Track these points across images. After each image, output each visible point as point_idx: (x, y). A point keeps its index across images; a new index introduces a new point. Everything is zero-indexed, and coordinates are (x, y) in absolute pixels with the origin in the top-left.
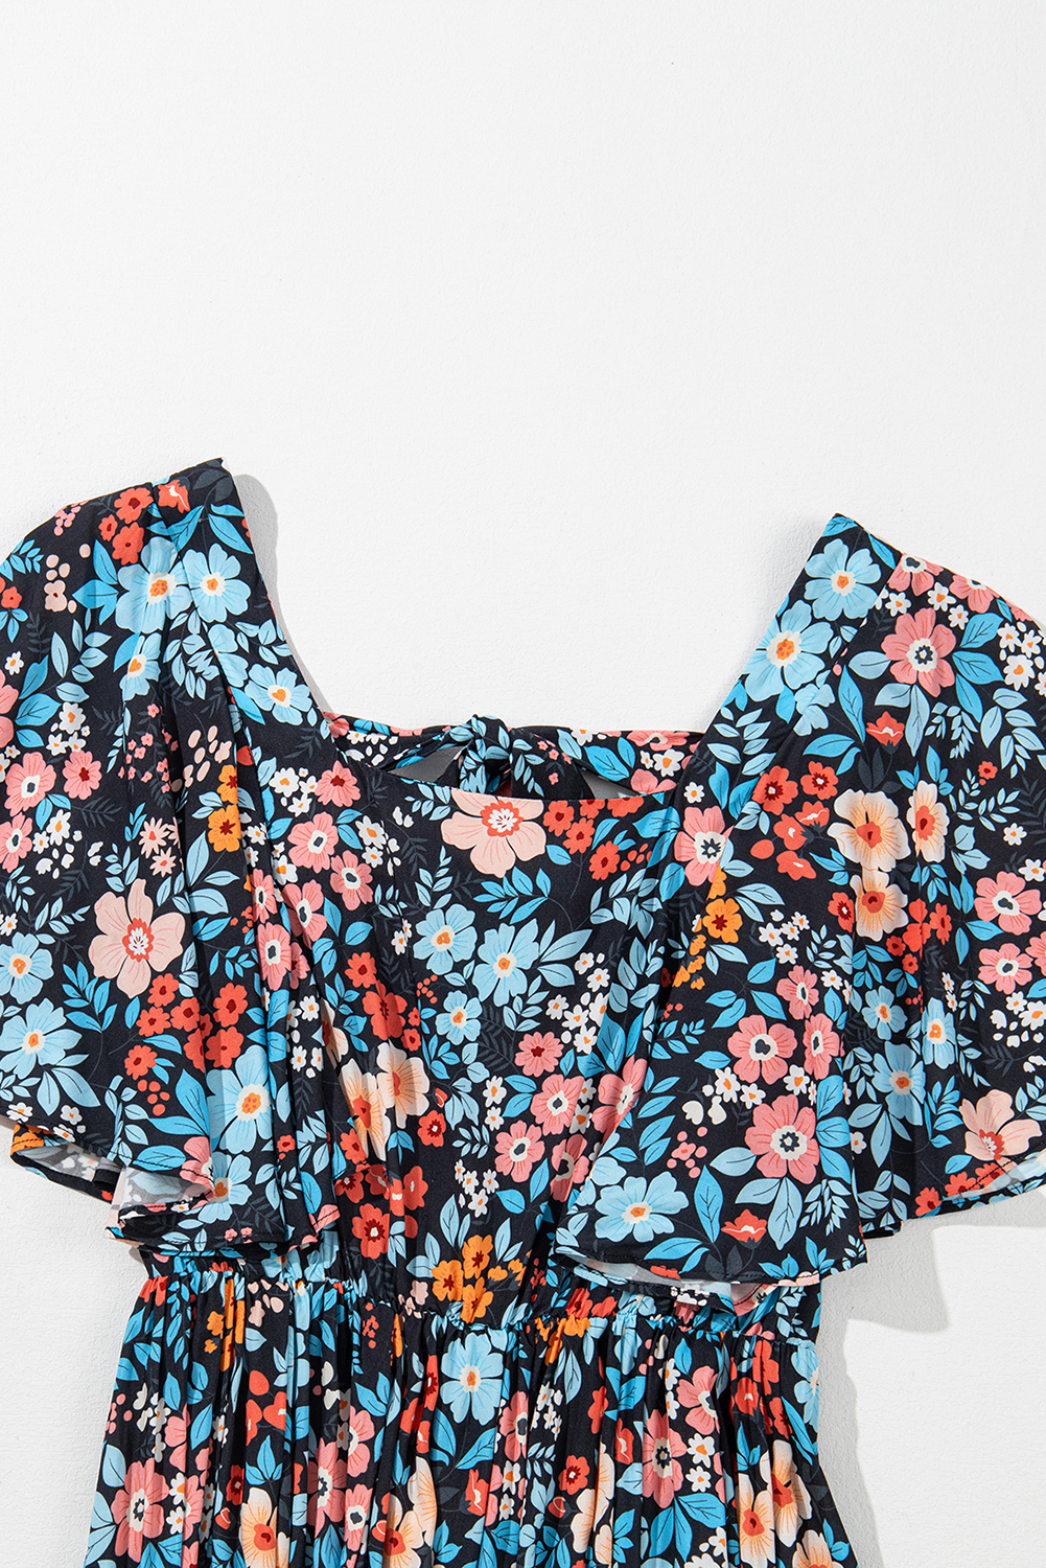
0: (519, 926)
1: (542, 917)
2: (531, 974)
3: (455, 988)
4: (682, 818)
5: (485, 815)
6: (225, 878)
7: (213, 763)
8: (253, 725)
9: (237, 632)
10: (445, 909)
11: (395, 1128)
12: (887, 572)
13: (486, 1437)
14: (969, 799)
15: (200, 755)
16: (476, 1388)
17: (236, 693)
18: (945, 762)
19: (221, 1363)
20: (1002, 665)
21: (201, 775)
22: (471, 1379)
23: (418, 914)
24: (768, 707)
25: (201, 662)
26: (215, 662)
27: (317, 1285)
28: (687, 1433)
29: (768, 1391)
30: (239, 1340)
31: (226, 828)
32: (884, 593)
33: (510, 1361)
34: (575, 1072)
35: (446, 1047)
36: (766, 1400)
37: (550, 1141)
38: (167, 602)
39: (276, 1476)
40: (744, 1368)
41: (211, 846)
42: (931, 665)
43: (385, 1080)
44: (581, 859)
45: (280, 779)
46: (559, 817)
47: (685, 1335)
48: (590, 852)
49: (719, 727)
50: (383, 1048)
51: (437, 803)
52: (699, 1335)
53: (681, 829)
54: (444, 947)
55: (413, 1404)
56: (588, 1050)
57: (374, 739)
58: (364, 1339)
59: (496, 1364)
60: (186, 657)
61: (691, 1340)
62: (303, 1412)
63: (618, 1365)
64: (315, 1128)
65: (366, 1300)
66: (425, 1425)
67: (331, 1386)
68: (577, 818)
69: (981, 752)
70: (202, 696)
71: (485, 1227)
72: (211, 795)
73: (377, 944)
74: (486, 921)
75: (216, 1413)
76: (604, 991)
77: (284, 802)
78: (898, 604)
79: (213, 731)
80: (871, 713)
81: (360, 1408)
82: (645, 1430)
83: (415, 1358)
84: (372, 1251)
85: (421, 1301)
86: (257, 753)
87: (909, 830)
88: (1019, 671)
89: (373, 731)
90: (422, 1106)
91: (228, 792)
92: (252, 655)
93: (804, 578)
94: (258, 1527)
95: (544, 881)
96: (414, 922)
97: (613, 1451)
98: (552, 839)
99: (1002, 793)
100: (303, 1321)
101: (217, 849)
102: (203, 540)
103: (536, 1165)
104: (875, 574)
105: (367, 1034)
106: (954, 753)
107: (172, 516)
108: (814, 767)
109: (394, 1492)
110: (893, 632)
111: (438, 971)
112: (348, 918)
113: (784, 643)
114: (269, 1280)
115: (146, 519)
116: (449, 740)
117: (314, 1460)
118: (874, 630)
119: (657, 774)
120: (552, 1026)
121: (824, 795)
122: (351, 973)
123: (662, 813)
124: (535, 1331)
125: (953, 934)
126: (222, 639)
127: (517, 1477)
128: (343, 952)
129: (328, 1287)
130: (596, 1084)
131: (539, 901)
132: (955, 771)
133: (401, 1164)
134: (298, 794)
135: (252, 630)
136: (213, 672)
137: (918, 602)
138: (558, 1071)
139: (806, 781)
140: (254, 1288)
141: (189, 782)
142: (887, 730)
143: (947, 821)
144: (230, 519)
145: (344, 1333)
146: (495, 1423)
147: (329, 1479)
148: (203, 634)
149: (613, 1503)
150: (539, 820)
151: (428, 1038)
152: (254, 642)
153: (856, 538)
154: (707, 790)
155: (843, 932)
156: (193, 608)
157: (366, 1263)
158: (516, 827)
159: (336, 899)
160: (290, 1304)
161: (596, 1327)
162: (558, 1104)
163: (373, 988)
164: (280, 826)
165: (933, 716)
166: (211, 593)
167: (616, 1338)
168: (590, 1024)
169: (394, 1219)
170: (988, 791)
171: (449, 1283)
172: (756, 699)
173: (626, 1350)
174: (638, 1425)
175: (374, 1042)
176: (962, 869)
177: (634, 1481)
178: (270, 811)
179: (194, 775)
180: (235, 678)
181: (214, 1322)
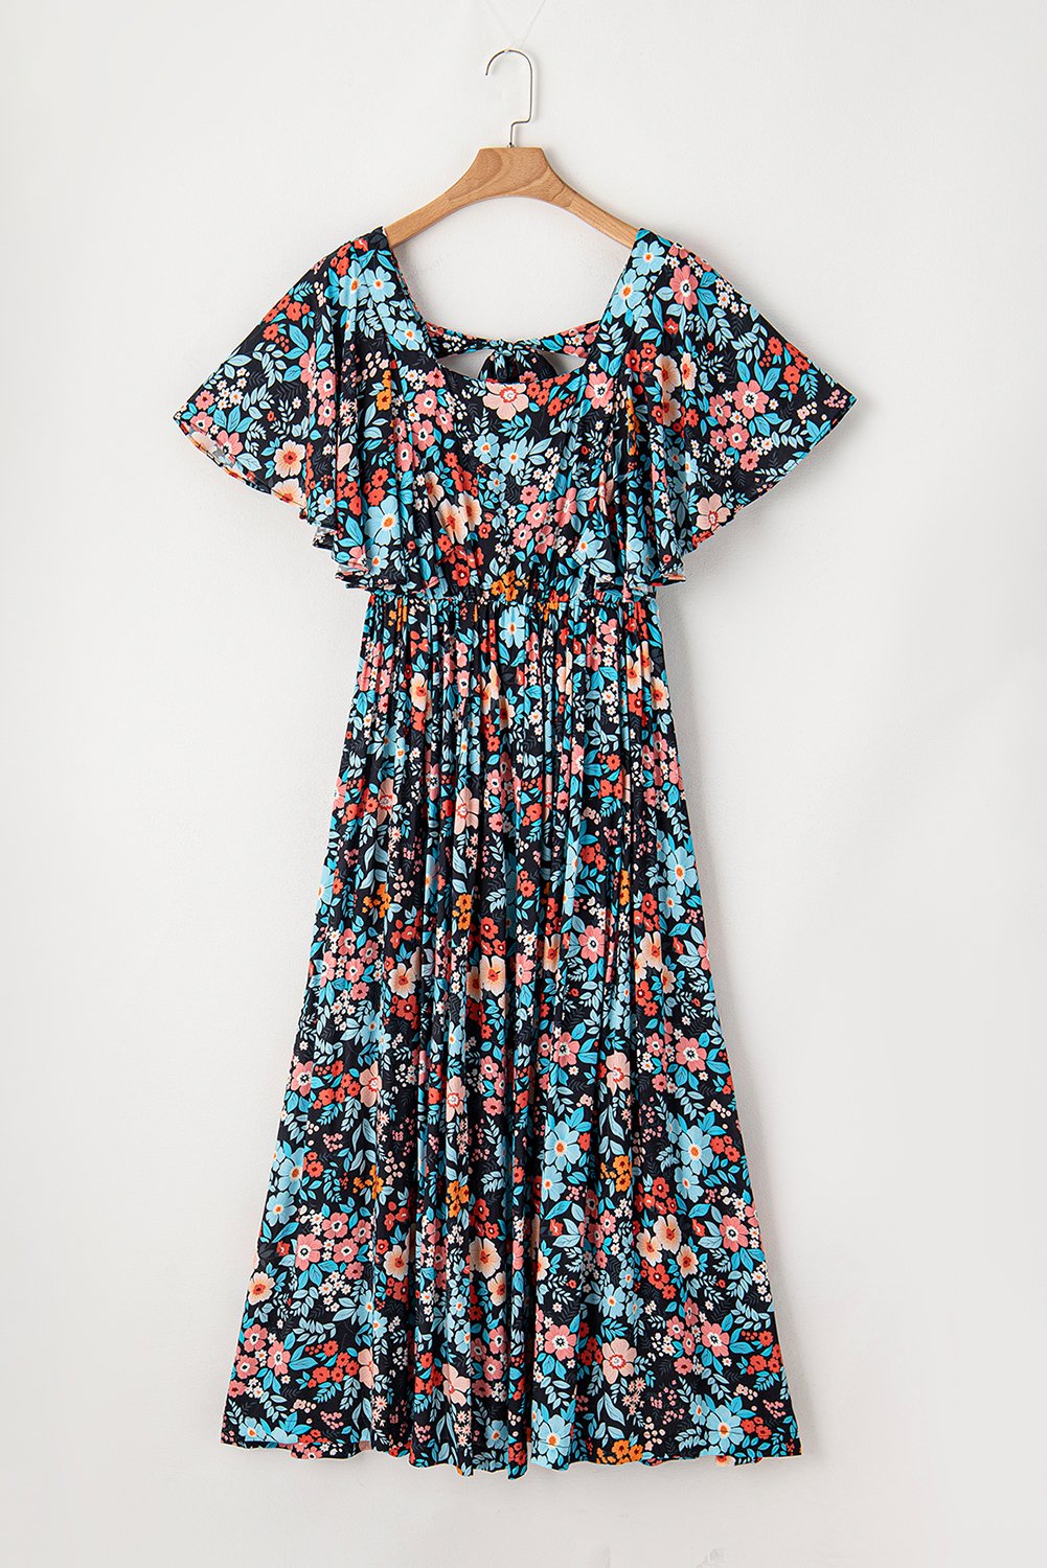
0: (518, 440)
1: (528, 436)
2: (526, 461)
3: (493, 470)
4: (588, 379)
5: (501, 394)
6: (382, 422)
7: (379, 369)
8: (398, 351)
9: (390, 306)
10: (486, 435)
11: (469, 532)
12: (667, 249)
13: (521, 653)
14: (705, 360)
15: (371, 364)
16: (514, 633)
17: (390, 338)
18: (693, 342)
19: (396, 629)
20: (717, 296)
21: (372, 374)
22: (512, 628)
23: (474, 437)
24: (621, 321)
25: (373, 322)
26: (380, 323)
27: (440, 601)
28: (604, 644)
29: (641, 621)
30: (405, 620)
31: (385, 399)
32: (668, 257)
33: (527, 619)
34: (545, 500)
35: (493, 495)
36: (639, 625)
37: (534, 531)
38: (358, 293)
39: (426, 668)
40: (630, 614)
41: (377, 408)
42: (689, 293)
43: (463, 510)
44: (544, 408)
45: (409, 374)
46: (534, 390)
47: (602, 606)
48: (548, 404)
49: (601, 335)
50: (461, 495)
51: (480, 389)
52: (608, 605)
53: (588, 384)
54: (486, 452)
55: (485, 641)
56: (550, 489)
57: (456, 339)
58: (461, 617)
59: (521, 622)
60: (366, 319)
61: (604, 608)
62: (435, 644)
63: (572, 619)
64: (427, 538)
65: (462, 602)
66: (493, 649)
67: (446, 633)
68: (542, 389)
69: (708, 338)
70: (372, 337)
71: (511, 568)
72: (379, 384)
73: (457, 449)
74: (503, 440)
75: (395, 646)
76: (557, 463)
77: (411, 385)
78: (674, 263)
79: (379, 354)
80: (666, 318)
81: (460, 641)
82: (587, 642)
83: (484, 622)
84: (463, 583)
85: (487, 597)
86: (399, 363)
87: (681, 373)
88: (724, 299)
89: (455, 335)
90: (478, 521)
91: (387, 382)
92: (397, 317)
93: (631, 259)
94: (418, 688)
95: (528, 420)
96: (473, 440)
97: (572, 650)
98: (531, 400)
99: (716, 357)
100: (434, 612)
101: (380, 409)
102: (373, 265)
103: (529, 541)
104: (662, 250)
105: (453, 487)
106: (697, 338)
107: (360, 252)
108: (646, 345)
109: (482, 675)
110: (673, 276)
111: (485, 463)
112: (444, 437)
113: (627, 289)
114: (418, 599)
115: (349, 254)
116: (488, 344)
117: (441, 659)
118: (665, 277)
119: (574, 346)
120: (534, 482)
121: (650, 357)
122: (447, 461)
123: (578, 379)
124: (538, 608)
125: (699, 422)
126: (383, 310)
127: (536, 667)
128: (443, 451)
129: (445, 600)
130: (555, 503)
131: (527, 429)
132: (698, 346)
133: (471, 546)
134: (418, 381)
135: (396, 304)
136: (379, 328)
137: (683, 262)
138: (537, 501)
139: (643, 352)
140: (412, 601)
141: (366, 377)
142: (671, 327)
143: (696, 370)
144: (387, 257)
145: (452, 616)
146: (524, 647)
147: (448, 667)
148: (375, 309)
149: (572, 671)
150: (525, 393)
151: (483, 492)
152: (398, 310)
153: (650, 238)
154: (598, 366)
155: (658, 425)
156: (370, 296)
157: (461, 589)
158: (515, 398)
159: (439, 428)
160: (427, 607)
161: (562, 607)
162: (538, 515)
163: (455, 468)
164: (410, 396)
165: (688, 321)
166: (378, 288)
167: (571, 610)
168: (551, 478)
169: (471, 570)
170: (711, 357)
171: (498, 588)
172: (616, 317)
173: (575, 615)
174: (584, 640)
175: (457, 493)
176: (704, 393)
177: (581, 660)
178: (405, 389)
179: (368, 374)
180: (389, 331)
181: (392, 615)
